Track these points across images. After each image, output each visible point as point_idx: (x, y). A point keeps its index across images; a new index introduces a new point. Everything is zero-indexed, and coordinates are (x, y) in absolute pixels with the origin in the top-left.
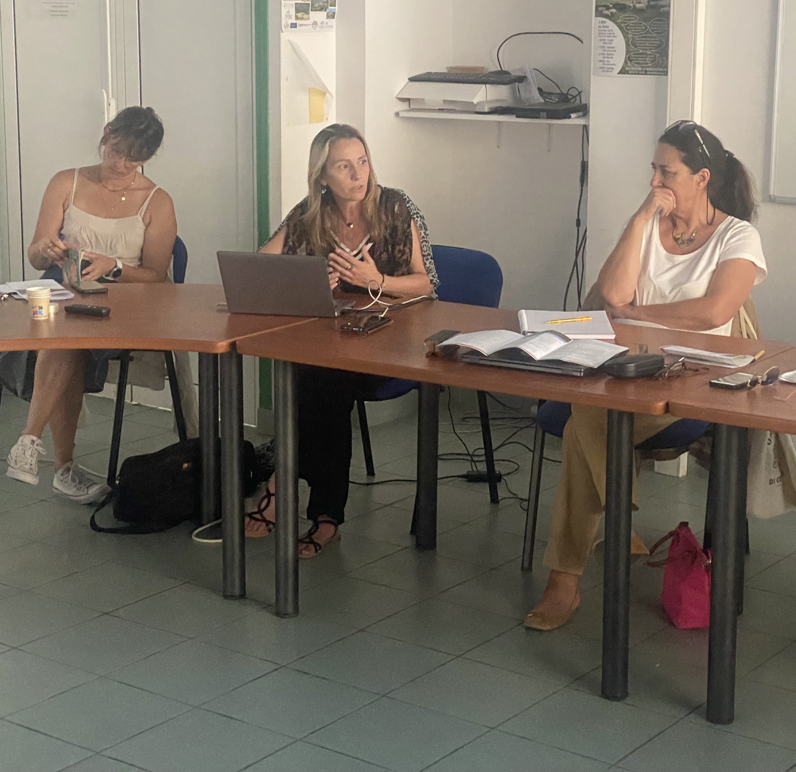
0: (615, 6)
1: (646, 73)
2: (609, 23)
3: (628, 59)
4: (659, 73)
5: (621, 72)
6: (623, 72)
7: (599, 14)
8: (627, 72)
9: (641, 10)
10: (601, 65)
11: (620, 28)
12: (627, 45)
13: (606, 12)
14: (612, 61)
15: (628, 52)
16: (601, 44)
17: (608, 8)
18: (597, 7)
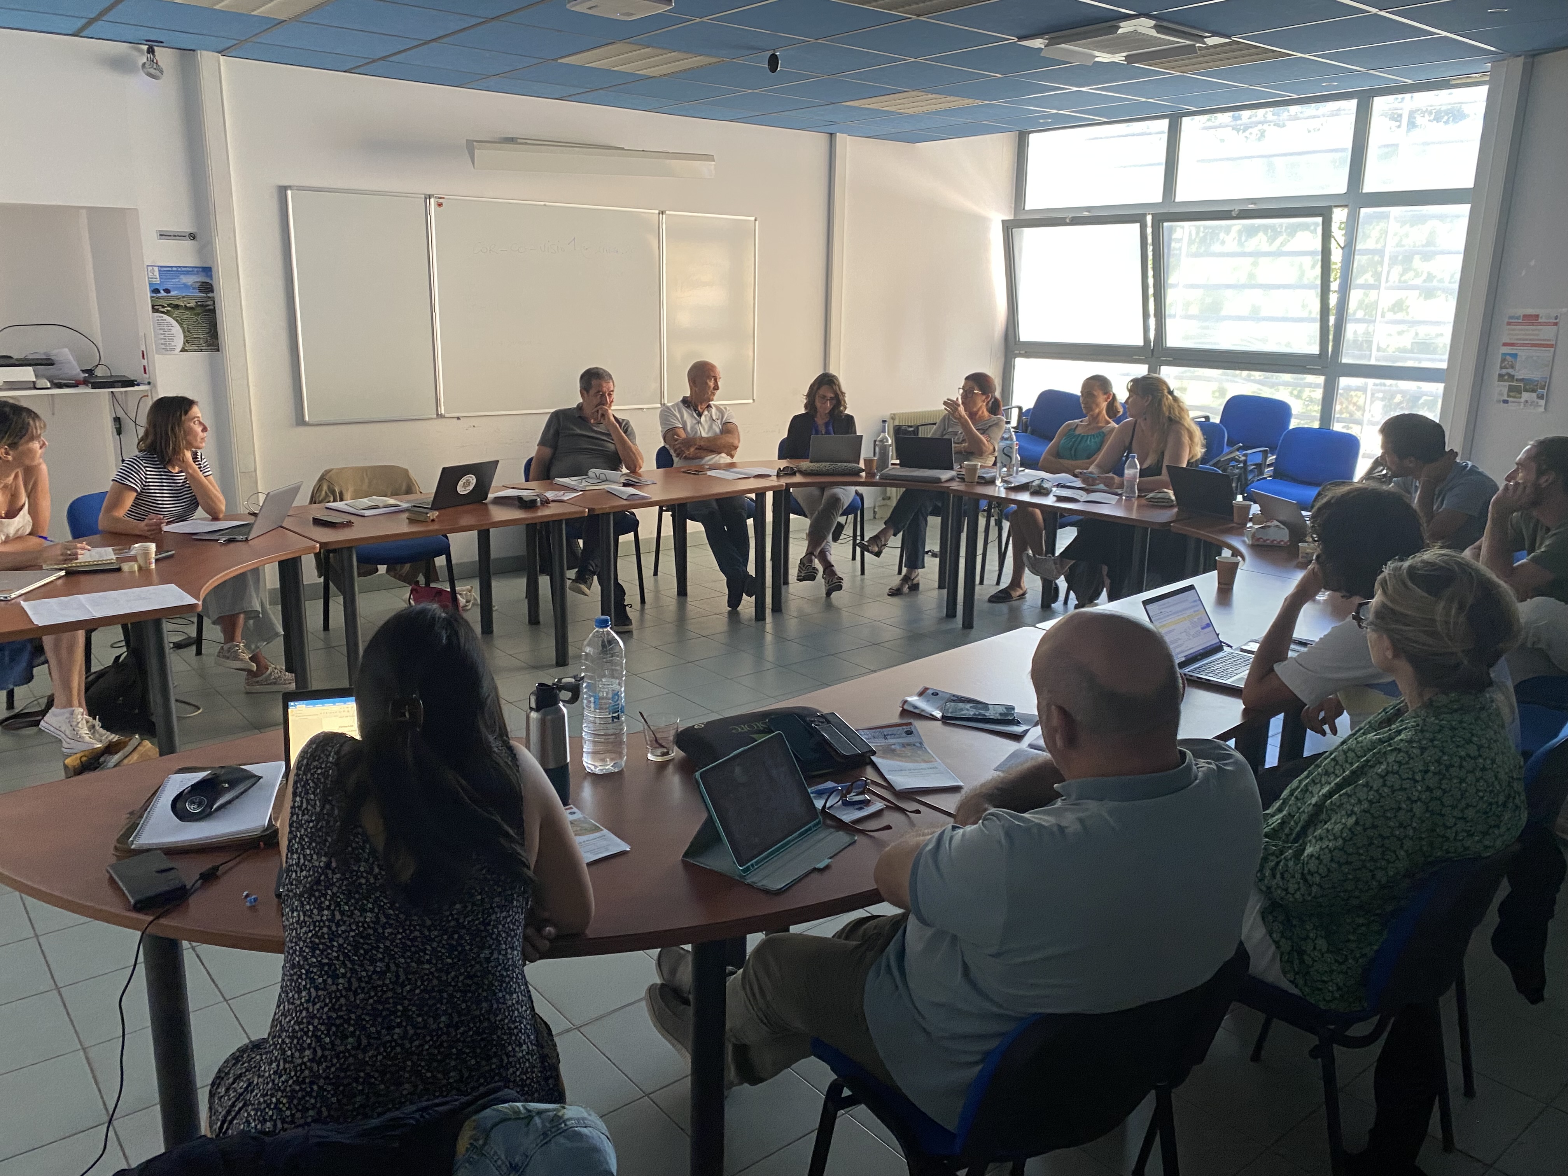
0: (169, 305)
1: (201, 350)
2: (165, 317)
3: (186, 342)
4: (212, 350)
5: (181, 351)
6: (183, 350)
7: (155, 310)
8: (186, 351)
9: (191, 308)
10: (163, 346)
11: (177, 321)
12: (184, 332)
13: (162, 310)
14: (173, 344)
15: (185, 337)
16: (161, 332)
17: (163, 307)
18: (153, 306)
